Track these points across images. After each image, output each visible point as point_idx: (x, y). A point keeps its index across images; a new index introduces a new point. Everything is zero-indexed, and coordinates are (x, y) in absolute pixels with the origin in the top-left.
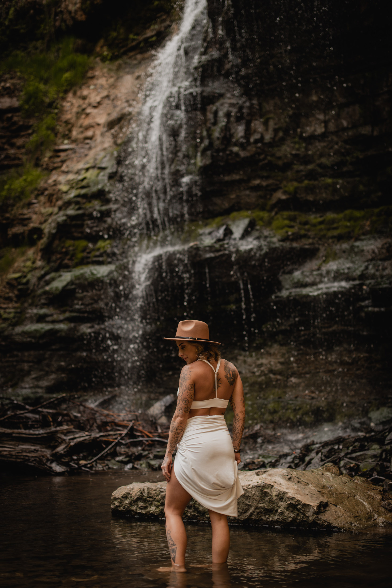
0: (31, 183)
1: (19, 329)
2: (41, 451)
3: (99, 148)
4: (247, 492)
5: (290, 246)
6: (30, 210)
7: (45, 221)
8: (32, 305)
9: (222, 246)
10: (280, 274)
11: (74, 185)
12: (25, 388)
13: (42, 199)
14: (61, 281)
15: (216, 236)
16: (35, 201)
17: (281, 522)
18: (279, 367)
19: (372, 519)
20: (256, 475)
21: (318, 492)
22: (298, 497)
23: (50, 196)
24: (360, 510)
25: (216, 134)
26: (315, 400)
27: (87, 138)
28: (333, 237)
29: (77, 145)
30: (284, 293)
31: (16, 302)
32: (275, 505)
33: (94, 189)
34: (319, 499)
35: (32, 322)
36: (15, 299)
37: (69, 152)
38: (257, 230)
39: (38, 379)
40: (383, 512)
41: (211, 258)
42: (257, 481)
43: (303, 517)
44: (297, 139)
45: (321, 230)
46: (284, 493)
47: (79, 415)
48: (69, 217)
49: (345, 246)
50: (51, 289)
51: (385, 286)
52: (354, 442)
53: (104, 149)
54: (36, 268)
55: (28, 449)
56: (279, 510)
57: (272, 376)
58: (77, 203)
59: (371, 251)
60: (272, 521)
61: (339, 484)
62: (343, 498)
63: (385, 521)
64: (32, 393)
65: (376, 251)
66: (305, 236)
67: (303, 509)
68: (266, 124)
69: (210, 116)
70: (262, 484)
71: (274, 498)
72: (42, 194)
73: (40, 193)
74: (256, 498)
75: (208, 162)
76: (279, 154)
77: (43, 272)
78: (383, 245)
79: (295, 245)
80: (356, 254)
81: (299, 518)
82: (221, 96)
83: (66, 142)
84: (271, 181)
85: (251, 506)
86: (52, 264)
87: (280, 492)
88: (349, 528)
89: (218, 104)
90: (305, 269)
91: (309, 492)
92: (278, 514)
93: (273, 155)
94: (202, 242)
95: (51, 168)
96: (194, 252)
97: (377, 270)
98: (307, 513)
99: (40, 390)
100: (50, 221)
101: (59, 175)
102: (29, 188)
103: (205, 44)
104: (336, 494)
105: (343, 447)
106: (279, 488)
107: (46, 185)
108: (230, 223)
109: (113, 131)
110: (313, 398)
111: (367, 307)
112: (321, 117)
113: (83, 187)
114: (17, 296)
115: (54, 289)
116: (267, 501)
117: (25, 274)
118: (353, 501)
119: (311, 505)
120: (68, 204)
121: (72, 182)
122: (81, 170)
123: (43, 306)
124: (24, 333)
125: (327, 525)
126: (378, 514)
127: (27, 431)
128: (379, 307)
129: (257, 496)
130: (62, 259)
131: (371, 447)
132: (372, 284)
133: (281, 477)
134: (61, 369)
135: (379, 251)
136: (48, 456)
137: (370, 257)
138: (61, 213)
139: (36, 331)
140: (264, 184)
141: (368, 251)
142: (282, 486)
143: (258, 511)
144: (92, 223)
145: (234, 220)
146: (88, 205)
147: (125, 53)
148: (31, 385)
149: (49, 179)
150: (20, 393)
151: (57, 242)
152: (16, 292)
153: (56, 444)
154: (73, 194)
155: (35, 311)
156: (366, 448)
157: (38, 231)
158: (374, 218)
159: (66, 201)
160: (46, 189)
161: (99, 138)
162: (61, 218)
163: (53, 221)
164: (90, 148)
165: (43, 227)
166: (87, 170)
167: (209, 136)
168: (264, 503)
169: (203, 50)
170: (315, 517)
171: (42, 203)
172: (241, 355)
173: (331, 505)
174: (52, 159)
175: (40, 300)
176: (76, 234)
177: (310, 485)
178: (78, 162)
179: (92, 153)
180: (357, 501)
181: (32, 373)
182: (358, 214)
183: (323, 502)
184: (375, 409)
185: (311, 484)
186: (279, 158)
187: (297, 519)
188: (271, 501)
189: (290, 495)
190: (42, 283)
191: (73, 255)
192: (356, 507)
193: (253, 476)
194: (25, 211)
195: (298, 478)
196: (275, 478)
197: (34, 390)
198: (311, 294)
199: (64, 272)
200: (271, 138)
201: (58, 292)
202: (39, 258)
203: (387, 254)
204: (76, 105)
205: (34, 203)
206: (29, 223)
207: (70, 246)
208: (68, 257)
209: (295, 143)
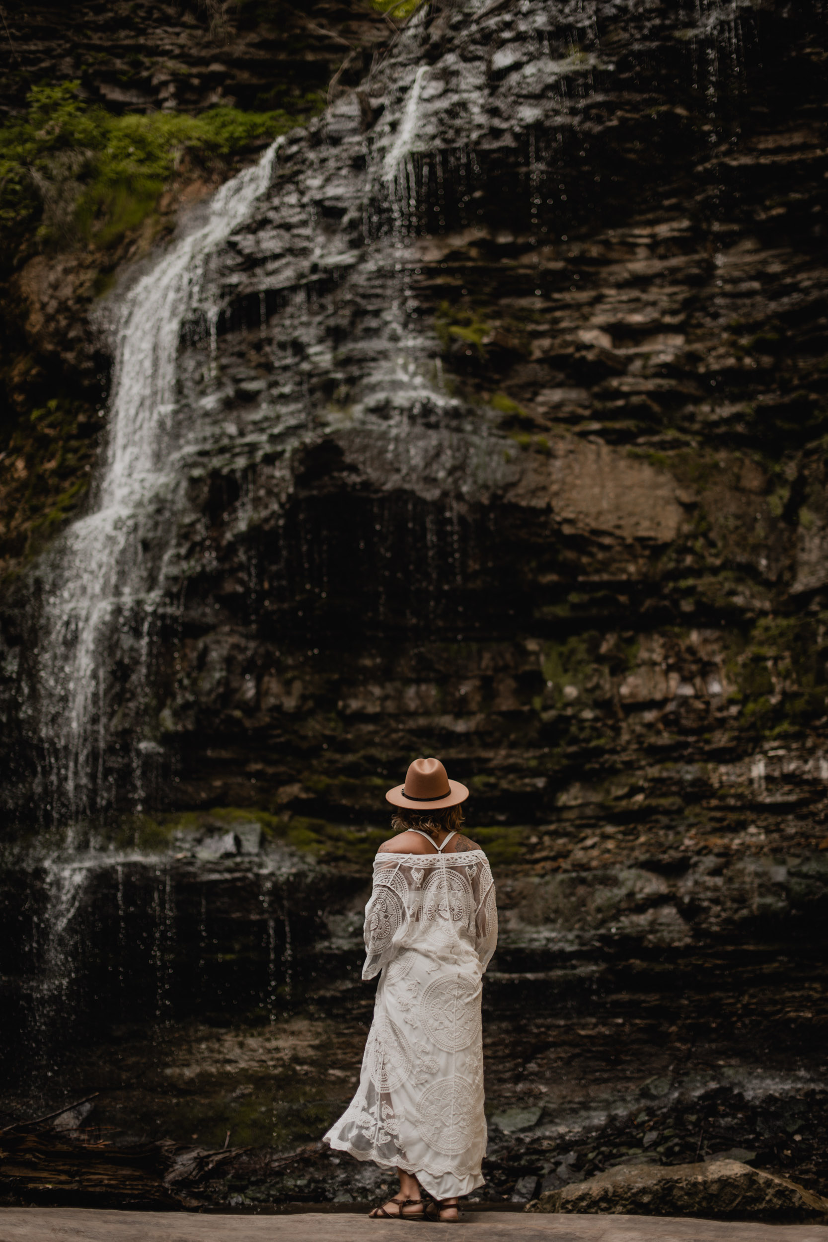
10: (325, 913)
15: (220, 848)
18: (311, 1052)
25: (207, 686)
38: (270, 842)
44: (333, 715)
66: (344, 858)
68: (287, 685)
69: (192, 654)
75: (188, 728)
76: (303, 732)
84: (282, 769)
93: (294, 732)
112: (377, 691)
140: (270, 770)
186: (304, 738)
200: (294, 707)
209: (329, 720)
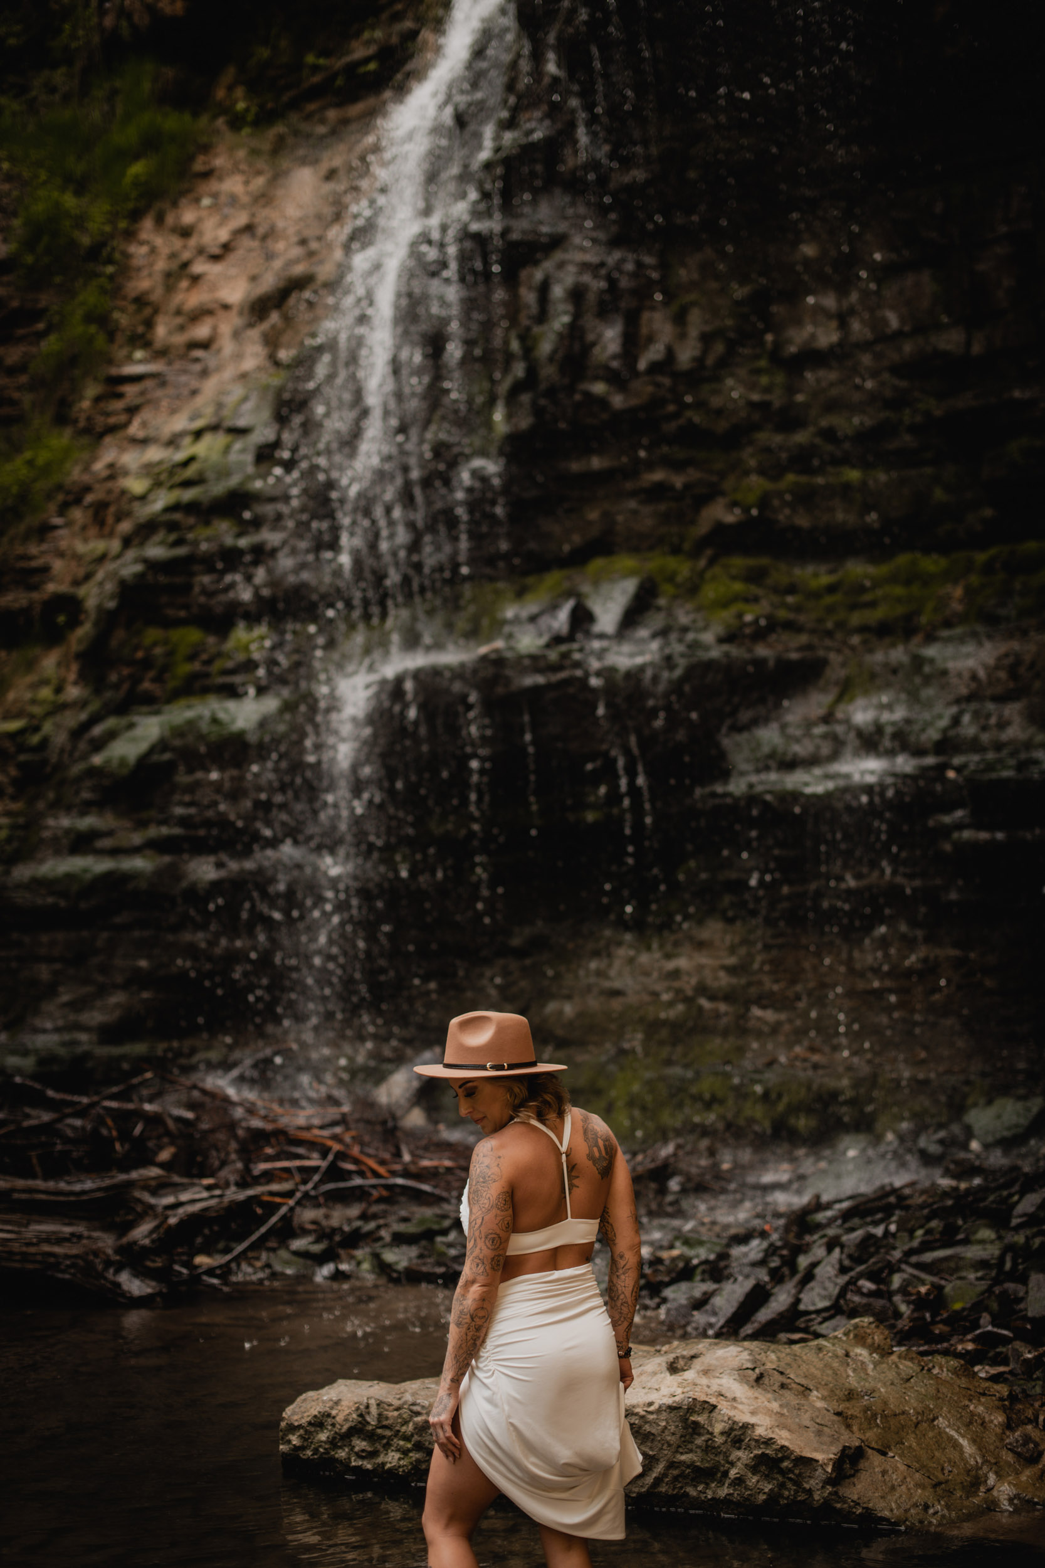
0: (47, 470)
1: (23, 872)
2: (89, 1238)
3: (228, 373)
4: (646, 1422)
5: (747, 656)
6: (44, 547)
7: (88, 577)
8: (59, 805)
9: (565, 656)
10: (724, 730)
11: (163, 477)
12: (44, 1031)
13: (78, 515)
14: (134, 740)
15: (550, 628)
16: (57, 521)
17: (738, 1504)
18: (726, 978)
19: (982, 1489)
20: (668, 1374)
21: (836, 1418)
22: (783, 1438)
23: (100, 508)
24: (950, 1461)
25: (546, 347)
26: (821, 1072)
27: (194, 345)
28: (863, 629)
29: (170, 363)
30: (737, 787)
31: (14, 798)
32: (720, 1458)
33: (218, 489)
34: (838, 1440)
35: (58, 852)
36: (10, 790)
37: (149, 384)
38: (659, 609)
39: (77, 1005)
40: (1009, 1465)
41: (536, 689)
42: (672, 1390)
43: (796, 1492)
44: (764, 363)
45: (830, 609)
46: (746, 1427)
47: (189, 1115)
48: (152, 565)
49: (898, 654)
50: (108, 761)
51: (1006, 774)
52: (929, 1219)
53: (244, 376)
54: (64, 707)
55: (54, 1233)
56: (733, 1473)
57: (704, 1003)
58: (172, 527)
59: (966, 675)
60: (713, 1499)
61: (892, 1384)
62: (903, 1427)
63: (1017, 1496)
64: (64, 1044)
65: (982, 674)
66: (791, 626)
67: (797, 1472)
68: (680, 319)
69: (529, 297)
70: (686, 1402)
71: (719, 1440)
72: (78, 501)
73: (71, 498)
74: (669, 1438)
75: (525, 422)
76: (716, 402)
77: (83, 716)
78: (999, 659)
79: (762, 651)
80: (927, 680)
81: (786, 1493)
82: (557, 242)
83: (139, 354)
84: (695, 475)
85: (658, 1460)
86: (108, 694)
87: (735, 1423)
88: (921, 1522)
89: (548, 265)
90: (790, 718)
91: (812, 1419)
92: (728, 1482)
93: (700, 405)
94: (513, 643)
95: (99, 429)
96: (490, 671)
97: (984, 728)
98: (807, 1482)
99: (83, 1037)
100: (100, 575)
101: (122, 450)
102: (41, 486)
103: (512, 100)
104: (885, 1417)
105: (898, 1230)
106: (732, 1413)
107: (86, 478)
108: (586, 588)
109: (265, 326)
110: (816, 1067)
111: (959, 826)
112: (829, 303)
113: (187, 484)
114: (15, 782)
115: (115, 763)
116: (699, 1447)
117: (35, 722)
118: (931, 1434)
119: (817, 1461)
120: (147, 529)
121: (156, 470)
122: (182, 434)
123: (85, 808)
124: (38, 884)
125: (861, 1514)
126: (996, 1473)
127: (51, 1185)
128: (991, 827)
129: (673, 1434)
130: (136, 680)
131: (975, 1232)
132: (972, 767)
133: (736, 1377)
134: (136, 980)
135: (989, 676)
136: (110, 1251)
137: (964, 691)
138: (131, 554)
139: (70, 877)
140: (678, 480)
141: (959, 675)
142: (740, 1407)
143: (676, 1472)
144: (212, 582)
145: (596, 583)
146: (204, 532)
147: (295, 104)
148: (60, 1023)
149: (94, 459)
150: (30, 1046)
151: (120, 634)
152: (13, 772)
153: (130, 1217)
154: (160, 502)
155: (65, 822)
156: (961, 1236)
157: (70, 605)
158: (974, 579)
159: (142, 520)
160: (88, 489)
161: (227, 346)
162: (130, 567)
163: (111, 575)
164: (205, 373)
165: (81, 592)
166: (198, 434)
167: (528, 350)
168: (691, 1451)
169: (505, 114)
170: (830, 1493)
171: (77, 528)
172: (619, 944)
173: (870, 1451)
174: (102, 405)
175: (77, 793)
176: (171, 612)
177: (815, 1393)
178: (173, 411)
179: (210, 386)
180: (940, 1433)
181: (61, 989)
182: (931, 564)
183: (849, 1448)
184: (982, 1101)
185: (817, 1389)
186: (719, 412)
187: (781, 1496)
188: (709, 1448)
189: (760, 1431)
190: (82, 745)
191: (165, 669)
192: (937, 1454)
193: (660, 1376)
194: (33, 550)
195: (782, 1373)
196: (718, 1381)
197: (67, 1037)
198: (808, 790)
199: (140, 714)
200: (695, 359)
201: (125, 771)
202: (72, 676)
203: (1011, 685)
204: (165, 251)
205: (56, 527)
206: (44, 582)
207: (155, 644)
208: (152, 674)
209: (758, 372)
